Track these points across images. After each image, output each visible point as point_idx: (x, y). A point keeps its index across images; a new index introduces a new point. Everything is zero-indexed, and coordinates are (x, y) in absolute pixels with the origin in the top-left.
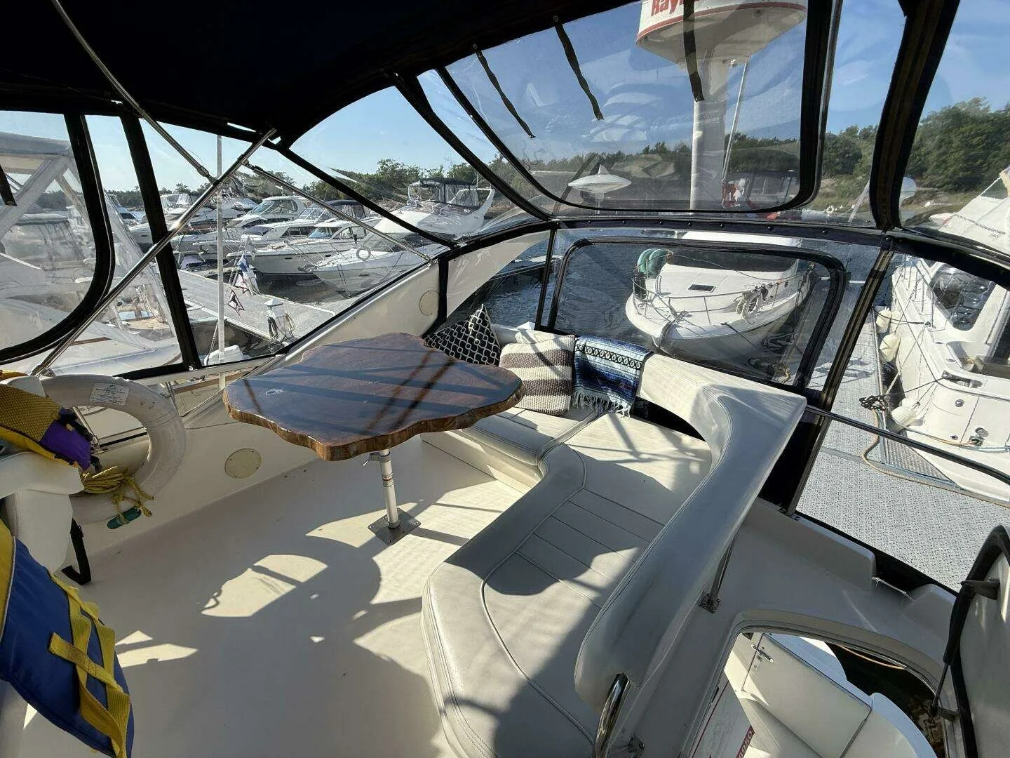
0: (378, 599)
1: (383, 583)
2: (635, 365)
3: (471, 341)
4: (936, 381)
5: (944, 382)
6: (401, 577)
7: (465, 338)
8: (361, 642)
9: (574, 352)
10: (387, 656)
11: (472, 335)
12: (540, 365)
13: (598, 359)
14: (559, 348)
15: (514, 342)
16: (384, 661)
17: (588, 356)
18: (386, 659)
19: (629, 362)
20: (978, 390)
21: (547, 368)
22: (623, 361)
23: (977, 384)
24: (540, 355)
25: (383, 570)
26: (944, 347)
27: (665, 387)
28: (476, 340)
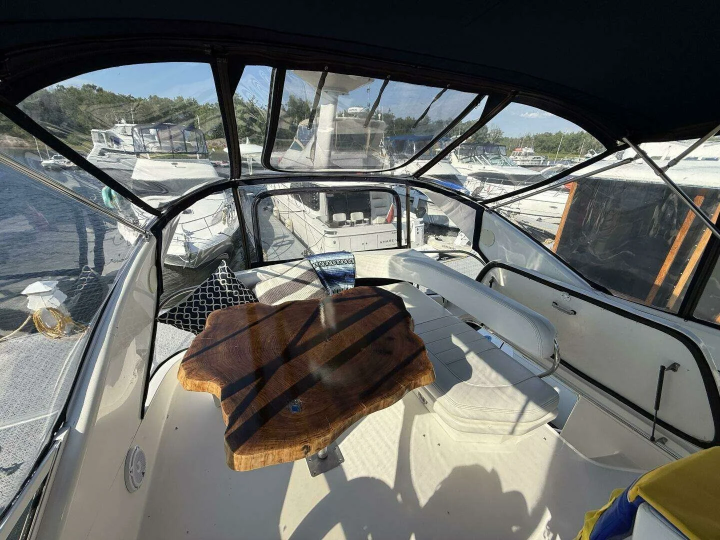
0: (391, 483)
1: (377, 476)
2: (351, 261)
3: (231, 294)
4: (324, 236)
5: (327, 235)
6: (376, 463)
7: (224, 294)
8: (423, 501)
9: (314, 269)
10: (438, 485)
11: (229, 289)
12: (301, 287)
13: (330, 267)
14: (305, 271)
15: (260, 281)
16: (441, 488)
17: (323, 268)
18: (440, 486)
19: (348, 261)
20: (338, 235)
21: (308, 286)
22: (344, 262)
23: (336, 233)
24: (296, 280)
25: (363, 474)
26: (315, 219)
27: (369, 268)
28: (234, 291)
